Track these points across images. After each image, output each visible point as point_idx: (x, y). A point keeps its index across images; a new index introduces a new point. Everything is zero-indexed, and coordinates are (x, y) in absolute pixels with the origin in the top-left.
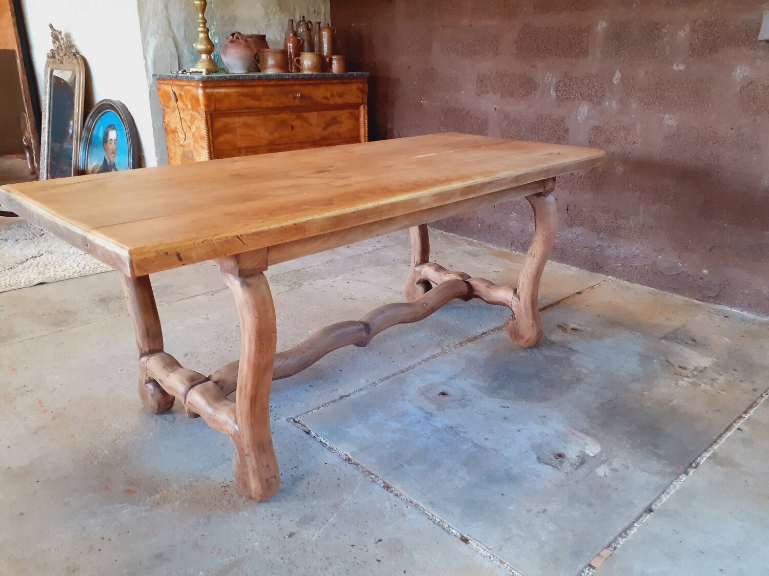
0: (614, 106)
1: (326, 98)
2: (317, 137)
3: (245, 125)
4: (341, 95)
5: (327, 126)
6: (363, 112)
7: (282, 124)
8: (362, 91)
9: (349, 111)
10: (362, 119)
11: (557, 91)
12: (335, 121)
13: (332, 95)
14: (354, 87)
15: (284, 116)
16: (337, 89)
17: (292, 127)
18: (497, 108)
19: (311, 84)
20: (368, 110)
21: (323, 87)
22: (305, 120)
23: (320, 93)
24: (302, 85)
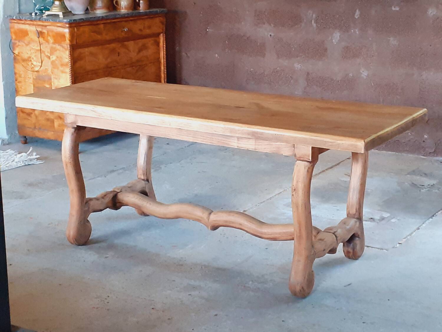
0: (357, 33)
1: (141, 30)
2: (134, 60)
3: (91, 54)
4: (149, 27)
5: (140, 51)
6: (162, 39)
7: (113, 51)
8: (162, 23)
9: (153, 38)
10: (161, 44)
11: (316, 22)
12: (144, 47)
13: (144, 28)
14: (157, 20)
15: (113, 45)
16: (147, 23)
17: (119, 53)
18: (272, 35)
19: (131, 20)
20: (166, 37)
21: (139, 22)
22: (126, 47)
23: (137, 27)
24: (126, 21)
